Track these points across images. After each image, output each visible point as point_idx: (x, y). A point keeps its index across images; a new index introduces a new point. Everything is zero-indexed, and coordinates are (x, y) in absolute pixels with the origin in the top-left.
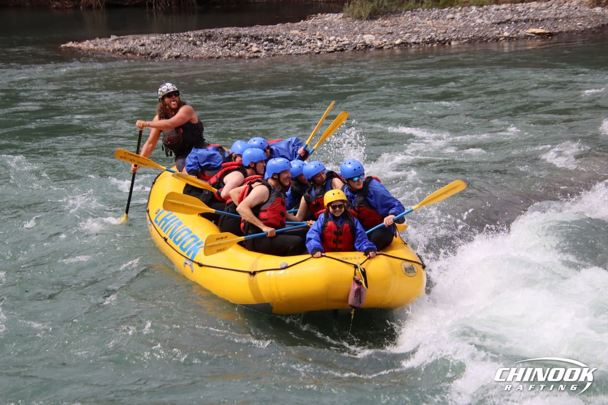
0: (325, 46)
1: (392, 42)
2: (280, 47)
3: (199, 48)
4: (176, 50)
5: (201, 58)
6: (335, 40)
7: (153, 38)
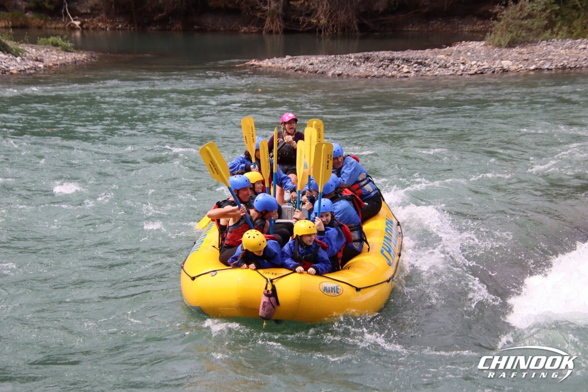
0: (467, 69)
1: (527, 68)
2: (428, 69)
3: (359, 68)
4: (339, 69)
5: (360, 77)
6: (476, 64)
7: (320, 58)
